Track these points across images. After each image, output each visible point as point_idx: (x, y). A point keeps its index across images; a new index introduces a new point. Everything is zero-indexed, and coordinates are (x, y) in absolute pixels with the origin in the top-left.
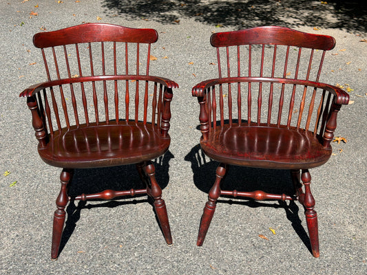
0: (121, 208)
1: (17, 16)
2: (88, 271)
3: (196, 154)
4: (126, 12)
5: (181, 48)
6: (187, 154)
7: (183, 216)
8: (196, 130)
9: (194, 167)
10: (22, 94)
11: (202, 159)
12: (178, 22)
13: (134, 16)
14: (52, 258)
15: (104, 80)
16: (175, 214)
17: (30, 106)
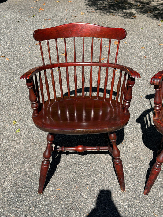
0: (89, 156)
1: (31, 10)
2: (63, 206)
3: (145, 118)
4: (100, 9)
5: (137, 36)
6: (138, 117)
7: (134, 168)
8: (145, 99)
9: (143, 128)
10: (22, 77)
11: (149, 122)
12: (135, 17)
13: (105, 12)
14: (39, 192)
15: (83, 66)
16: (128, 165)
17: (28, 86)
